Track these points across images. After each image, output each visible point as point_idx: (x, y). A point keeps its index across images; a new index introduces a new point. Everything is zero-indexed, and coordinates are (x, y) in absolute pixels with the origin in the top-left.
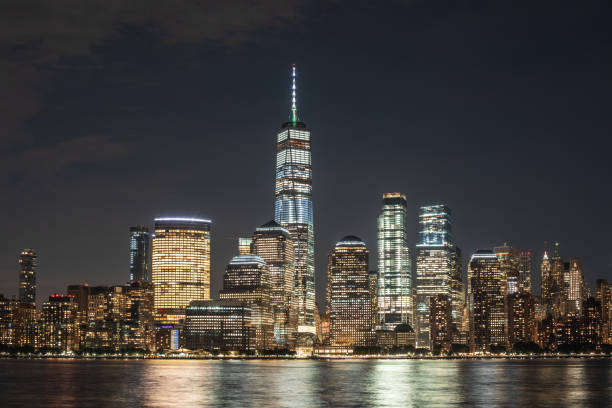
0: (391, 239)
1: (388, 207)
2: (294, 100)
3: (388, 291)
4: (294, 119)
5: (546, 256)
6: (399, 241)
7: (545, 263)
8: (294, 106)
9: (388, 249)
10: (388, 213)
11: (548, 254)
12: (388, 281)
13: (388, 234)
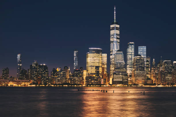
0: (131, 55)
1: (130, 46)
2: (115, 16)
3: (130, 69)
4: (115, 22)
5: (154, 60)
6: (133, 55)
7: (154, 62)
8: (115, 18)
9: (130, 57)
10: (130, 48)
11: (154, 59)
12: (130, 66)
13: (130, 53)
